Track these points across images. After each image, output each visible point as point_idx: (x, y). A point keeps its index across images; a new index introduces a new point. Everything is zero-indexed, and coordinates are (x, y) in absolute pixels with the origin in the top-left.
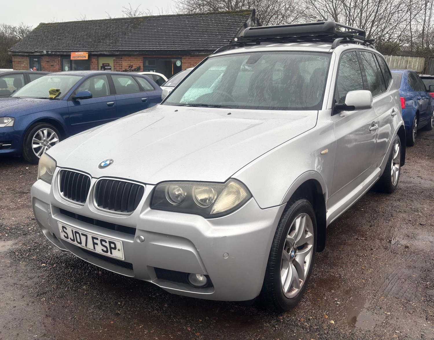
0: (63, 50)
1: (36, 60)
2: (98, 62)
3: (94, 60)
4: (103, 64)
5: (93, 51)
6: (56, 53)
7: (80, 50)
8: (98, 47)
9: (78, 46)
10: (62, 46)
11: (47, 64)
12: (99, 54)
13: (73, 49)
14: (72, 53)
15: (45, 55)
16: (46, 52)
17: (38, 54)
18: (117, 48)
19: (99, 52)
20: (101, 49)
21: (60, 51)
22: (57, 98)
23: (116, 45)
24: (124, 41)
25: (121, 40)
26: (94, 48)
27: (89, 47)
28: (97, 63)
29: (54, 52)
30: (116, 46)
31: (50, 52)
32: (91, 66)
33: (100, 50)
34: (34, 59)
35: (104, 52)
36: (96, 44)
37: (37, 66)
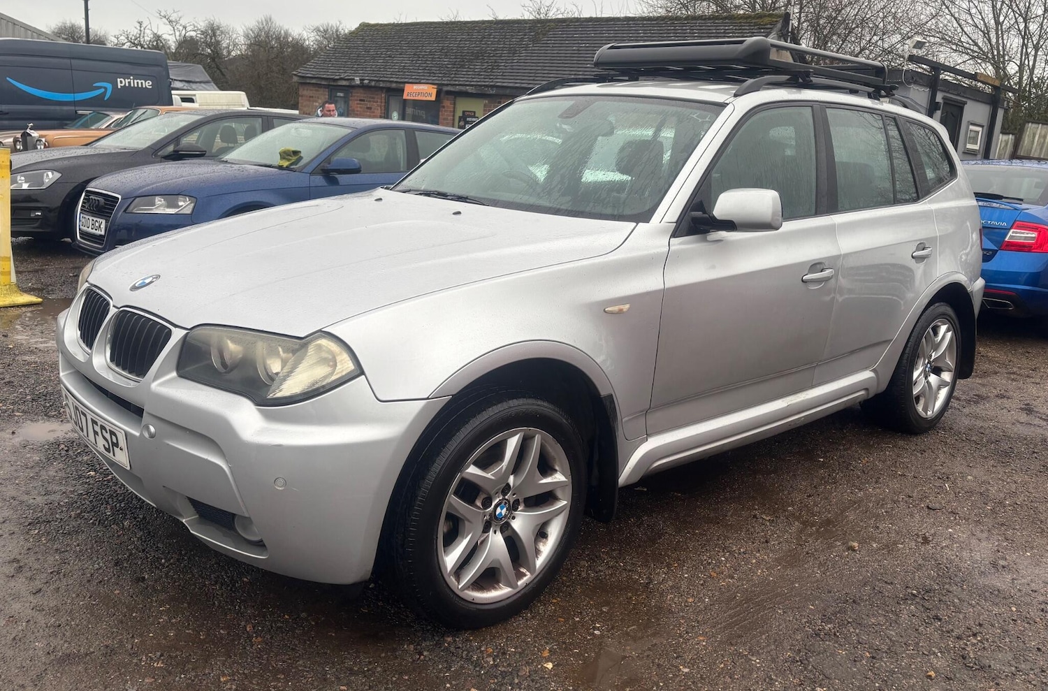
0: (392, 79)
1: (342, 95)
2: (454, 108)
3: (447, 103)
4: (464, 112)
5: (447, 85)
6: (377, 84)
7: (422, 81)
8: (457, 76)
9: (420, 71)
10: (391, 70)
11: (360, 104)
12: (457, 90)
13: (409, 77)
14: (406, 85)
15: (358, 86)
16: (360, 80)
17: (344, 83)
18: (492, 82)
19: (457, 87)
20: (462, 80)
21: (385, 79)
22: (292, 167)
23: (493, 74)
24: (508, 68)
25: (504, 66)
26: (449, 79)
27: (440, 75)
28: (452, 110)
29: (375, 80)
30: (492, 77)
31: (366, 82)
32: (440, 113)
33: (460, 83)
34: (339, 94)
35: (468, 88)
36: (455, 69)
37: (343, 106)
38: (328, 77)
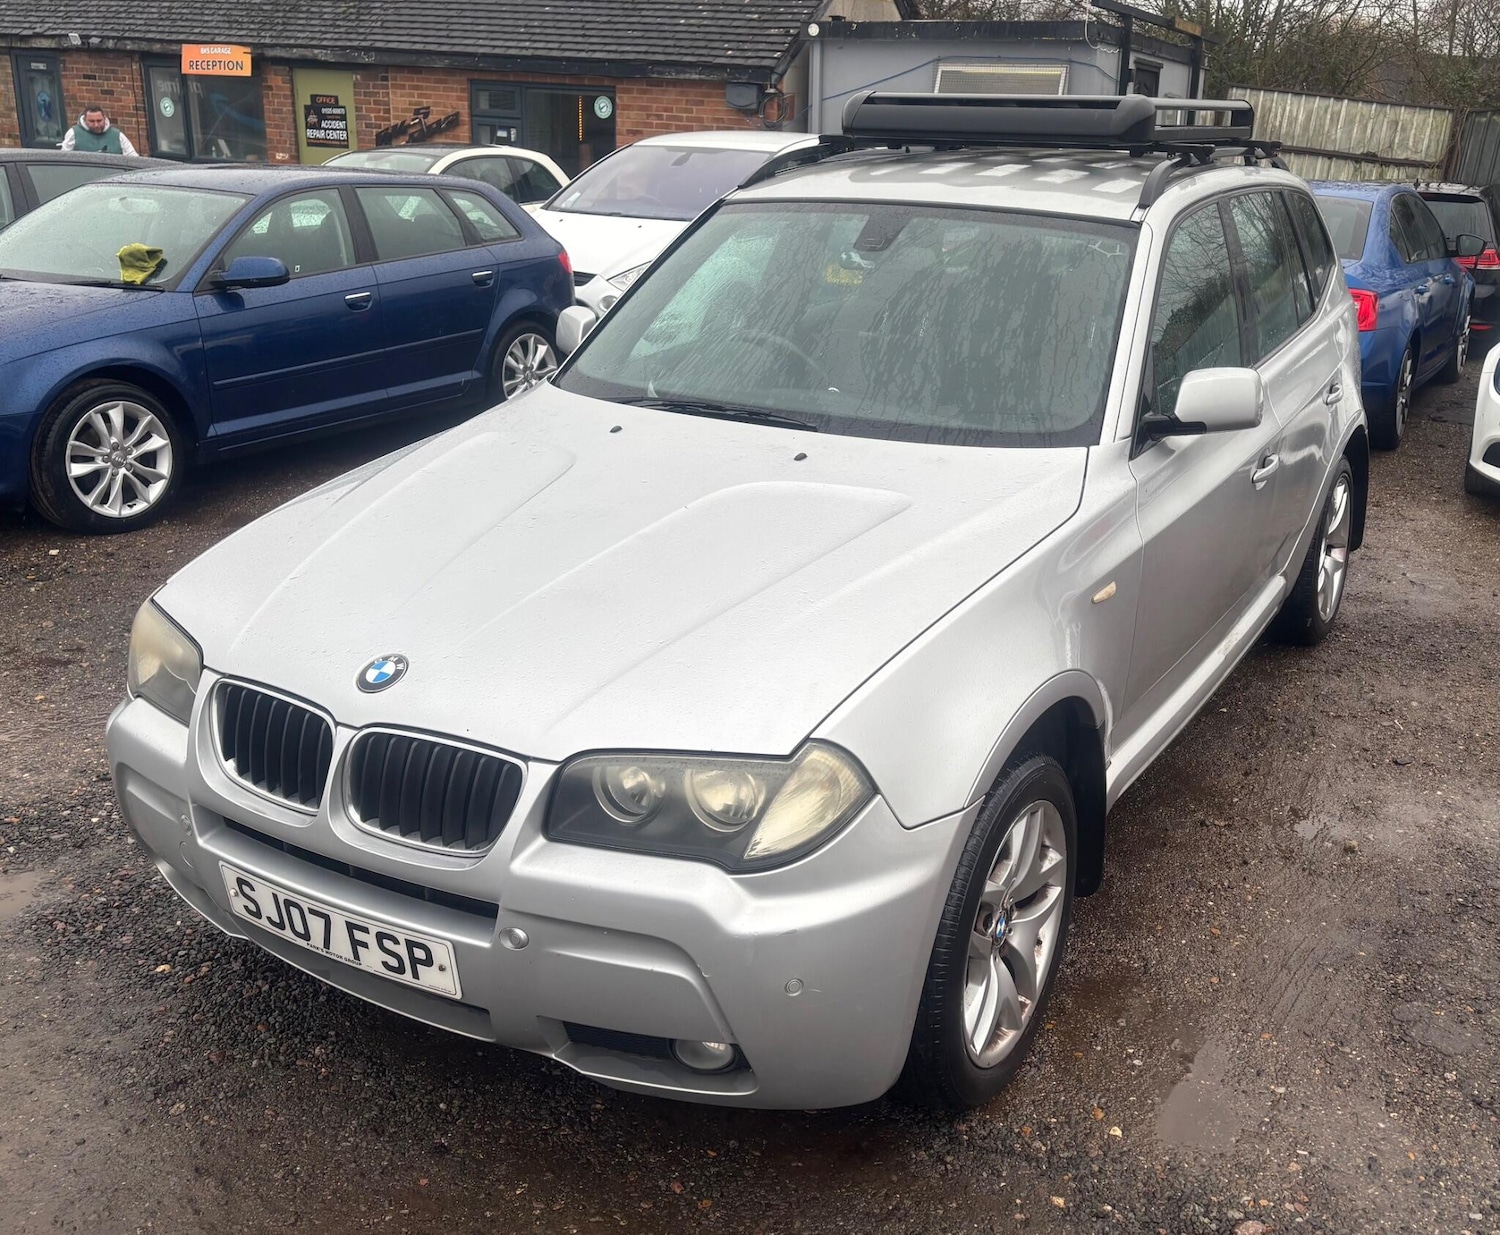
0: (150, 35)
1: (42, 66)
2: (292, 90)
3: (276, 80)
4: (313, 97)
5: (273, 46)
6: (120, 45)
7: (217, 39)
8: (289, 28)
9: (206, 18)
10: (145, 16)
11: (88, 84)
12: (294, 56)
13: (187, 30)
14: (185, 47)
15: (77, 49)
16: (81, 37)
17: (45, 43)
18: (365, 40)
19: (295, 50)
20: (302, 37)
21: (137, 35)
22: (153, 282)
23: (361, 24)
24: (390, 12)
25: (380, 8)
26: (274, 34)
27: (252, 26)
28: (289, 93)
29: (113, 38)
30: (362, 30)
31: (95, 41)
32: (265, 101)
33: (299, 42)
34: (34, 65)
35: (316, 51)
36: (281, 14)
37: (47, 89)
38: (8, 31)
